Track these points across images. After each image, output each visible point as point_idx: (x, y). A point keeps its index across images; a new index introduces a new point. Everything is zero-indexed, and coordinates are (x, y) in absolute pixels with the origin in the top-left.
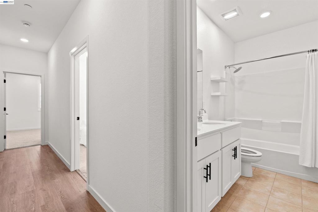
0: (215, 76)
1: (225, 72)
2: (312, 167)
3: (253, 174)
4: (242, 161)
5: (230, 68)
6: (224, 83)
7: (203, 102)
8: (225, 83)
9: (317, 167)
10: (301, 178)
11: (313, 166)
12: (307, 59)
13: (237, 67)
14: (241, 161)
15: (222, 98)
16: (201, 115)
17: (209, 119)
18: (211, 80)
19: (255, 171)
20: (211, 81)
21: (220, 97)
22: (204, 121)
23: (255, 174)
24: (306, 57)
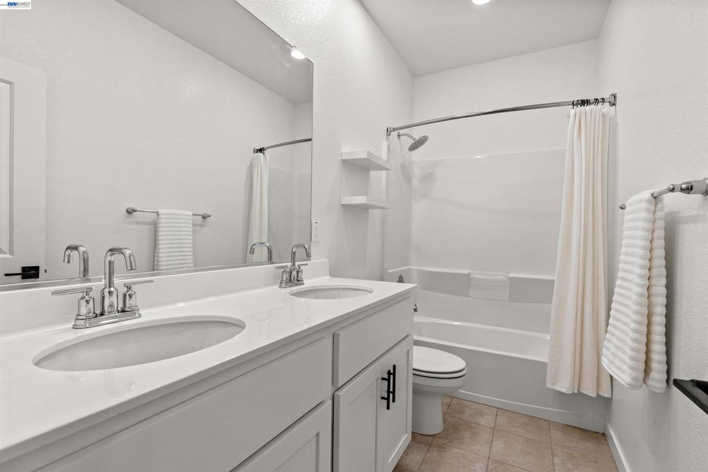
0: (353, 149)
1: (385, 144)
2: (573, 393)
3: (445, 421)
4: (415, 392)
5: (401, 137)
6: (384, 173)
7: (313, 221)
8: (385, 171)
9: (583, 392)
10: (548, 419)
11: (576, 391)
12: (571, 122)
13: (417, 133)
14: (413, 392)
15: (375, 215)
16: (297, 263)
17: (333, 274)
18: (343, 158)
19: (449, 411)
20: (344, 161)
21: (370, 211)
22: (308, 283)
23: (448, 419)
24: (569, 117)
